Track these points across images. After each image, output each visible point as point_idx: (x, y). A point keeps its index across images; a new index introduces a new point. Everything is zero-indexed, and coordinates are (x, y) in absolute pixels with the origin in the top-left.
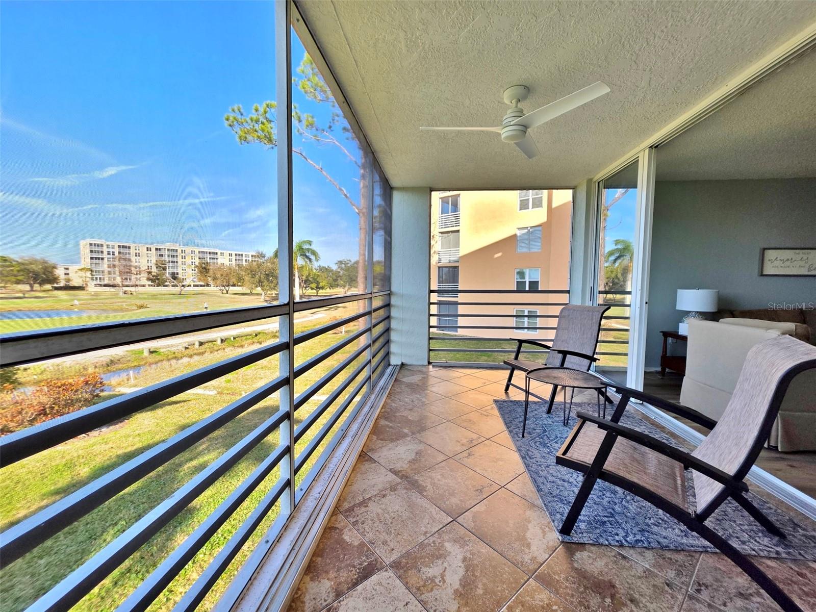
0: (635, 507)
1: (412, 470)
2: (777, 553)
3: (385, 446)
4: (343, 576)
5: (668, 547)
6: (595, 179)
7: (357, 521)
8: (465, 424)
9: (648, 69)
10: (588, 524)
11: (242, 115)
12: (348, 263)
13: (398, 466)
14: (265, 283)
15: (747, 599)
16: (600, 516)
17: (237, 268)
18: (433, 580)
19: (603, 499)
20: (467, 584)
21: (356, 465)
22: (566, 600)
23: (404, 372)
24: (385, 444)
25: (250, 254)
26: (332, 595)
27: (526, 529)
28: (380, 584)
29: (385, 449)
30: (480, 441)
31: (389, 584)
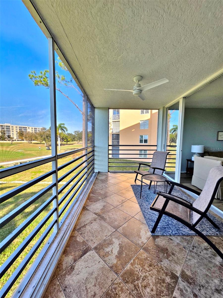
0: (176, 222)
1: (102, 212)
2: (217, 234)
3: (92, 204)
4: (77, 254)
5: (185, 235)
6: (165, 107)
7: (82, 233)
8: (121, 194)
9: (181, 73)
10: (160, 228)
11: (35, 74)
12: (79, 132)
13: (97, 212)
14: (46, 139)
15: (207, 250)
16: (164, 226)
17: (35, 133)
18: (108, 253)
19: (165, 219)
20: (120, 253)
21: (81, 212)
22: (152, 256)
23: (99, 175)
24: (92, 203)
25: (40, 128)
26: (73, 261)
27: (140, 232)
28: (90, 256)
29: (92, 205)
30: (126, 200)
31: (93, 255)
